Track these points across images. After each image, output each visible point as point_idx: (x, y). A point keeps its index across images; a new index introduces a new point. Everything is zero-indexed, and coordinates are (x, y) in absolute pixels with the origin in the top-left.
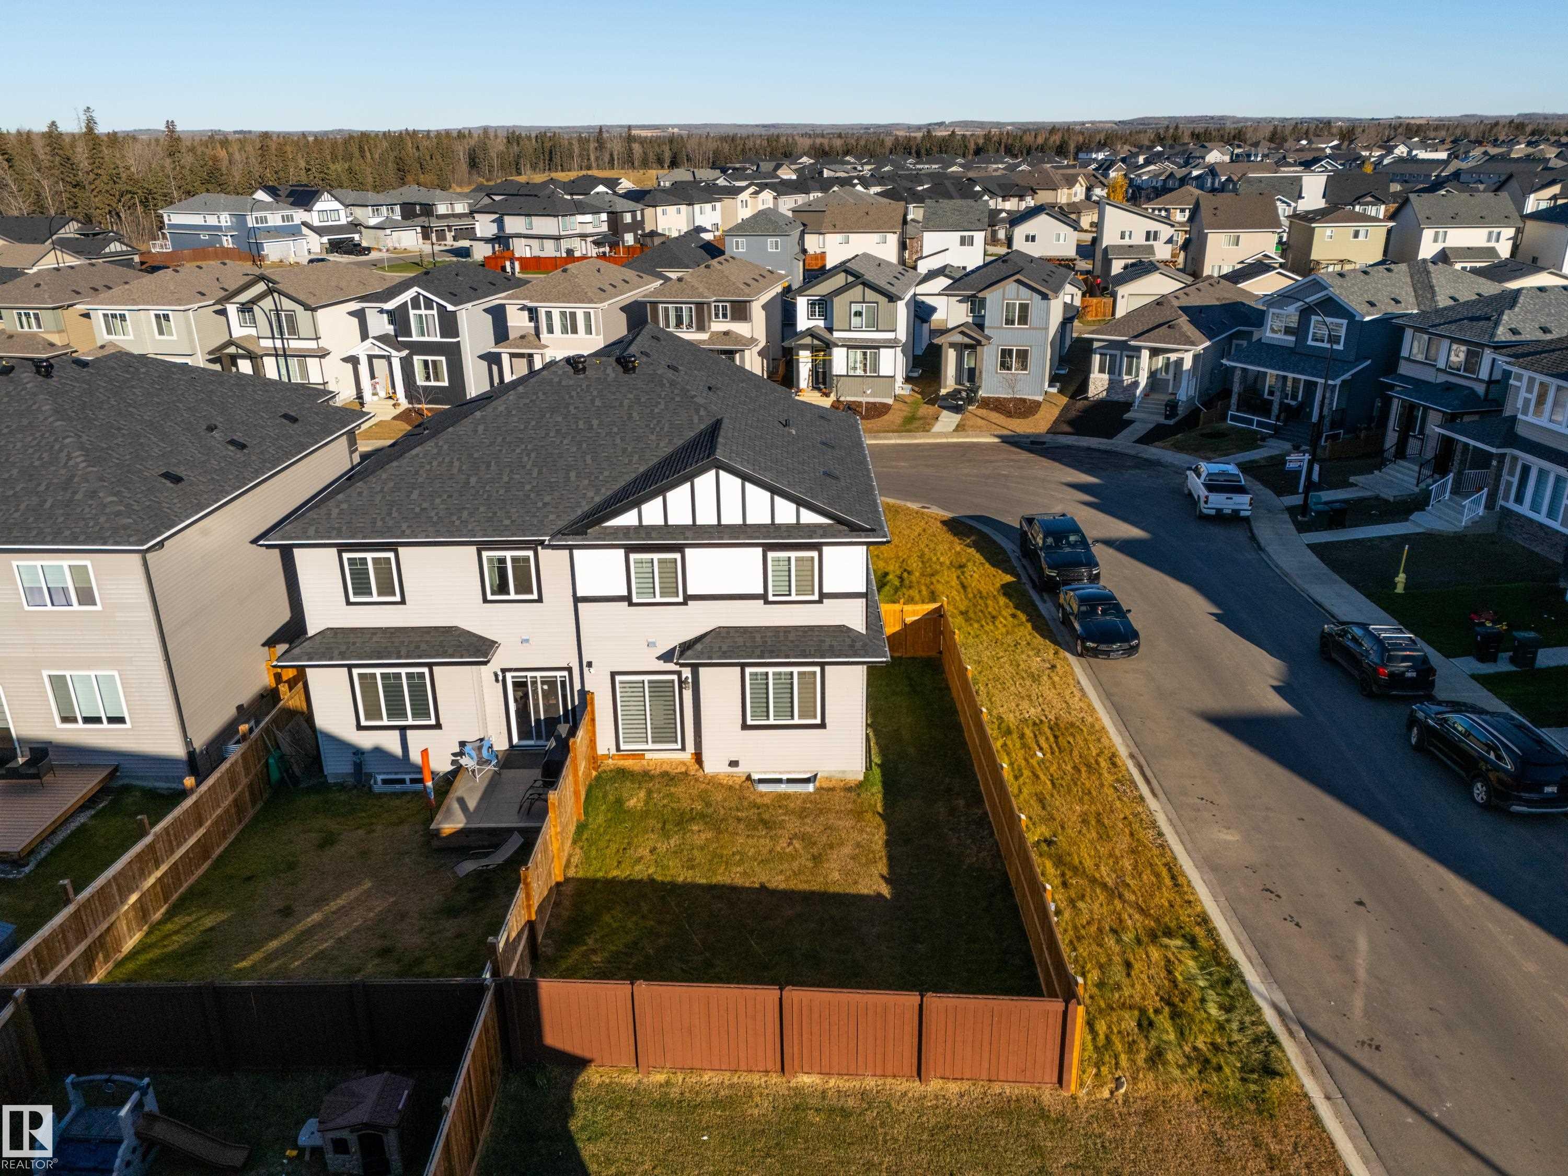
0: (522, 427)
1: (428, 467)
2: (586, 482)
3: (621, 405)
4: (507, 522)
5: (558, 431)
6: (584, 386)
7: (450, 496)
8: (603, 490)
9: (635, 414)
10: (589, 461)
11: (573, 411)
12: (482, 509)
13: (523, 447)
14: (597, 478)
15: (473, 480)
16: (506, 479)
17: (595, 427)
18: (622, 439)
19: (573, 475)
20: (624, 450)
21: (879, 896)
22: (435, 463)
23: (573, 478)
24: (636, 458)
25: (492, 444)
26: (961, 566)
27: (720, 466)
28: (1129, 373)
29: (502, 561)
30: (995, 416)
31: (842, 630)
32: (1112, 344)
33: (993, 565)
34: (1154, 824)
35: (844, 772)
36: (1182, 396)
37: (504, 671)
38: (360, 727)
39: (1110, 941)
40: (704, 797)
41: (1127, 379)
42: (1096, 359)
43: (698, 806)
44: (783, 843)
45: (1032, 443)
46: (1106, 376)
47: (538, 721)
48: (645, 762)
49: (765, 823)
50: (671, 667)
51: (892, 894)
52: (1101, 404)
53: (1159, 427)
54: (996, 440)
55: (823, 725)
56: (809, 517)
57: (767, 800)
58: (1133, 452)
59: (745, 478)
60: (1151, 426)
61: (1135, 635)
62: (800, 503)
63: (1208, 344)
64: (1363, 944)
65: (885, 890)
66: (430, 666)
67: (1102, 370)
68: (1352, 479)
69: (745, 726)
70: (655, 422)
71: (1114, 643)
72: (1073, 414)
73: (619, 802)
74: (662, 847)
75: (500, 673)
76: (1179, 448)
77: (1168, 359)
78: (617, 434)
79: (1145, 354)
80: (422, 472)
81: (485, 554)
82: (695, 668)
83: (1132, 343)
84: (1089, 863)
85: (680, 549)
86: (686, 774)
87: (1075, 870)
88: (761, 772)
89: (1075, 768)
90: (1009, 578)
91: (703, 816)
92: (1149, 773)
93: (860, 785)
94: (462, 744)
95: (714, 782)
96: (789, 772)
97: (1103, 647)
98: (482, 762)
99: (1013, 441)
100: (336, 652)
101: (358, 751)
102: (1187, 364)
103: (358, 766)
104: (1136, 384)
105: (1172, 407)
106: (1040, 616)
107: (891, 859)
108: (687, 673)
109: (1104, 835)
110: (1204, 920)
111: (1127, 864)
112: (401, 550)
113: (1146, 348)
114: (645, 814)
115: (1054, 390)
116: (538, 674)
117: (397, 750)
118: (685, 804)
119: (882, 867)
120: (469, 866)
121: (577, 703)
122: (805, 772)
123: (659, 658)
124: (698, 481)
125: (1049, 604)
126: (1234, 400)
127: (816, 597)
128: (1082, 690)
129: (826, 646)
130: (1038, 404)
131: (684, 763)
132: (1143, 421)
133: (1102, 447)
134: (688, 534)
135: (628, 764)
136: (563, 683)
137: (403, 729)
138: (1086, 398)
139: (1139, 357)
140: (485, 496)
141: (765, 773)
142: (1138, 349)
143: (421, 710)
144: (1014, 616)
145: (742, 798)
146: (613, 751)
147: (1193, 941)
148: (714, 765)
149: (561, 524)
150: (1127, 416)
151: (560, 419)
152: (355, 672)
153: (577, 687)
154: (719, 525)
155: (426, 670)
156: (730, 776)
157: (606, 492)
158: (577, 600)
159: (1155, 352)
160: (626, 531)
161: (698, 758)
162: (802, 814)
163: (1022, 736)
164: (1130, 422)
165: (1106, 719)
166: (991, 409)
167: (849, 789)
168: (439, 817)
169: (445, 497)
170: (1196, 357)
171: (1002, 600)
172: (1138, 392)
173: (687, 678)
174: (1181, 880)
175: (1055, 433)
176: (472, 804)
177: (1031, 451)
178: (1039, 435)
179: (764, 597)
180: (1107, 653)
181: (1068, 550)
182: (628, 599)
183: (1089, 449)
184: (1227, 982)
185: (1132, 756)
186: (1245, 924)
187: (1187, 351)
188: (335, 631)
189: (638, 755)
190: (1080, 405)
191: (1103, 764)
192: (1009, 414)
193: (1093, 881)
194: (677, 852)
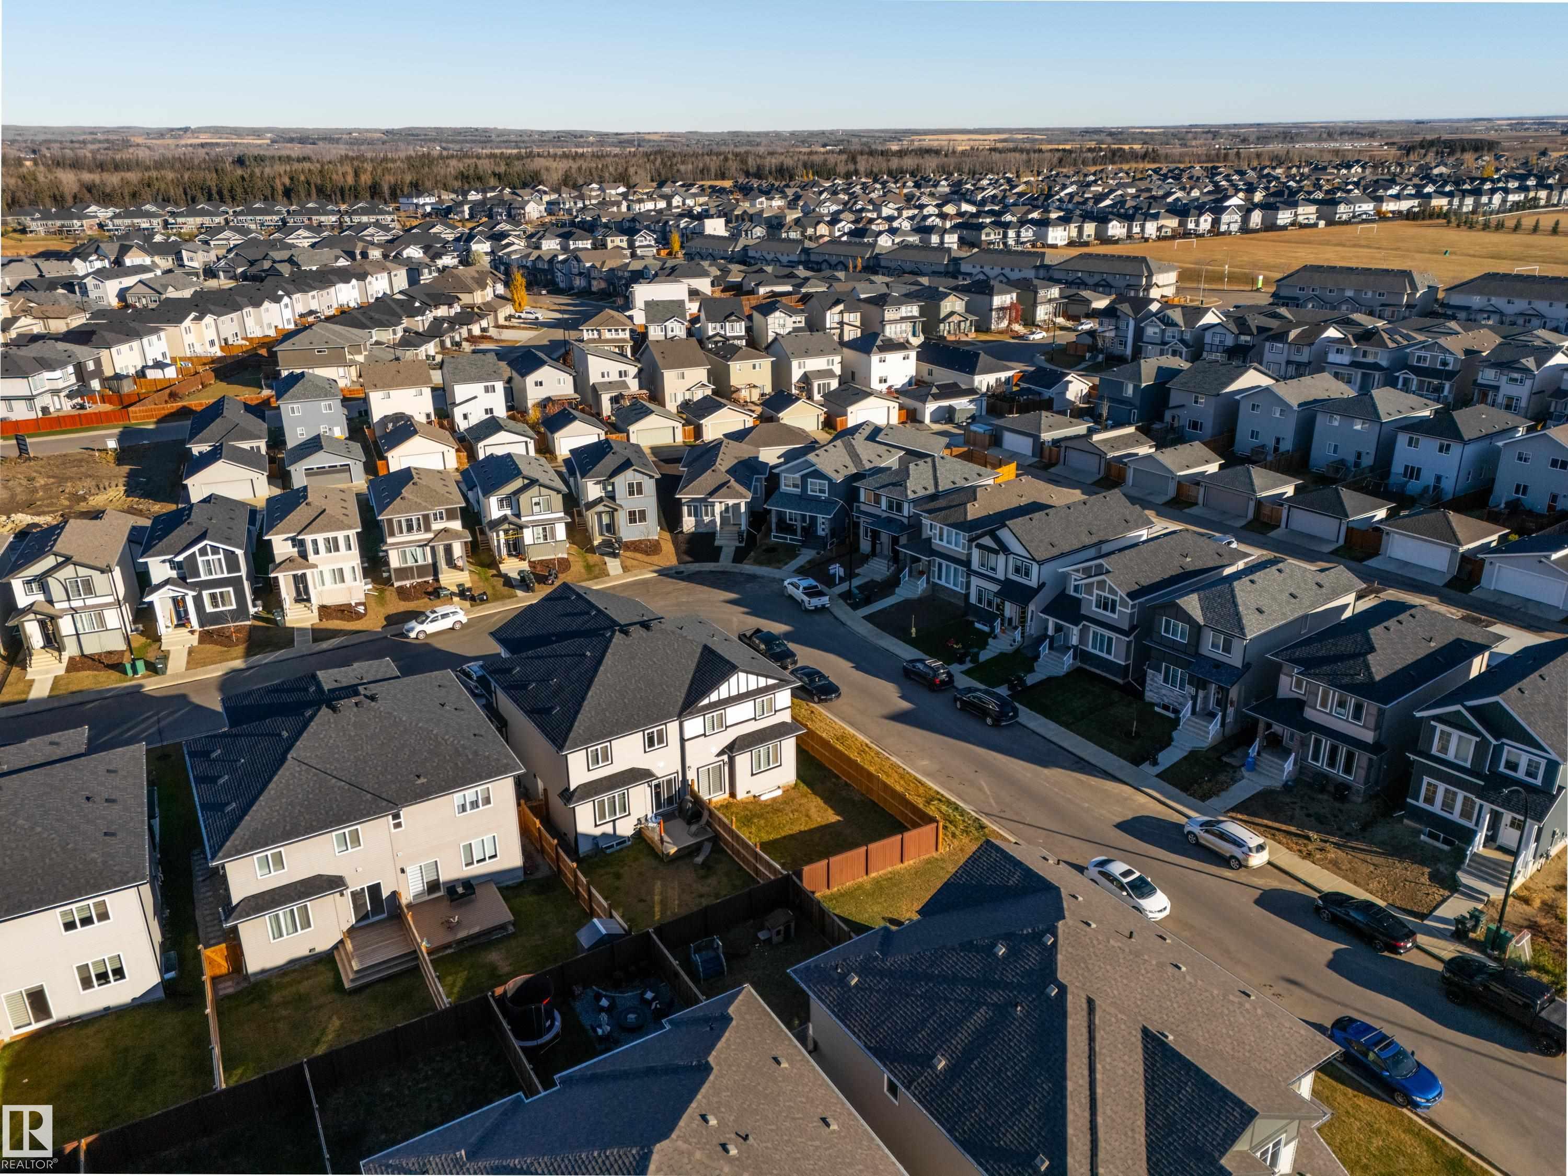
0: (626, 670)
3: (659, 648)
4: (655, 716)
6: (636, 643)
8: (682, 691)
10: (666, 679)
14: (675, 686)
16: (639, 696)
18: (672, 665)
25: (620, 681)
27: (743, 672)
28: (707, 515)
29: (652, 733)
30: (642, 556)
31: (783, 724)
32: (693, 500)
35: (789, 780)
36: (744, 528)
37: (651, 782)
38: (596, 826)
40: (746, 809)
41: (707, 519)
42: (685, 509)
44: (791, 815)
45: (677, 573)
46: (693, 519)
47: (664, 799)
50: (720, 758)
51: (843, 818)
52: (693, 536)
53: (739, 549)
54: (656, 575)
55: (781, 765)
56: (771, 682)
57: (769, 802)
58: (737, 570)
59: (748, 672)
60: (734, 549)
61: (837, 687)
62: (767, 677)
63: (753, 496)
64: (983, 783)
65: (839, 818)
66: (628, 789)
67: (690, 515)
68: (857, 571)
69: (754, 774)
70: (679, 653)
71: (832, 693)
72: (684, 547)
76: (759, 562)
77: (728, 504)
78: (668, 663)
79: (717, 505)
81: (642, 732)
82: (731, 757)
83: (710, 500)
85: (724, 708)
86: (731, 802)
88: (759, 792)
93: (796, 785)
94: (638, 819)
95: (740, 803)
96: (769, 789)
97: (828, 697)
99: (664, 573)
100: (585, 795)
101: (595, 838)
102: (742, 506)
103: (596, 844)
104: (713, 522)
107: (832, 807)
108: (728, 759)
110: (938, 793)
112: (611, 741)
113: (718, 502)
116: (664, 779)
117: (611, 831)
119: (831, 811)
120: (699, 859)
121: (680, 786)
122: (775, 787)
123: (716, 756)
126: (774, 526)
127: (773, 713)
128: (831, 719)
129: (780, 732)
130: (660, 543)
131: (726, 799)
132: (727, 546)
133: (718, 569)
134: (727, 701)
136: (676, 779)
137: (614, 821)
138: (682, 532)
139: (712, 506)
142: (713, 503)
143: (622, 809)
145: (760, 805)
148: (741, 795)
149: (677, 711)
150: (715, 543)
152: (595, 802)
153: (682, 779)
154: (738, 694)
155: (626, 791)
156: (747, 798)
158: (683, 741)
159: (721, 503)
160: (704, 707)
161: (733, 794)
162: (786, 803)
164: (720, 548)
165: (852, 731)
166: (638, 551)
167: (792, 787)
168: (659, 850)
170: (747, 503)
172: (717, 526)
173: (726, 761)
175: (683, 563)
176: (668, 840)
177: (682, 580)
178: (676, 566)
179: (755, 719)
180: (831, 699)
181: (778, 650)
182: (705, 735)
183: (712, 572)
184: (957, 809)
185: (872, 743)
186: (950, 790)
187: (741, 501)
188: (584, 785)
190: (683, 538)
191: (865, 748)
192: (647, 553)
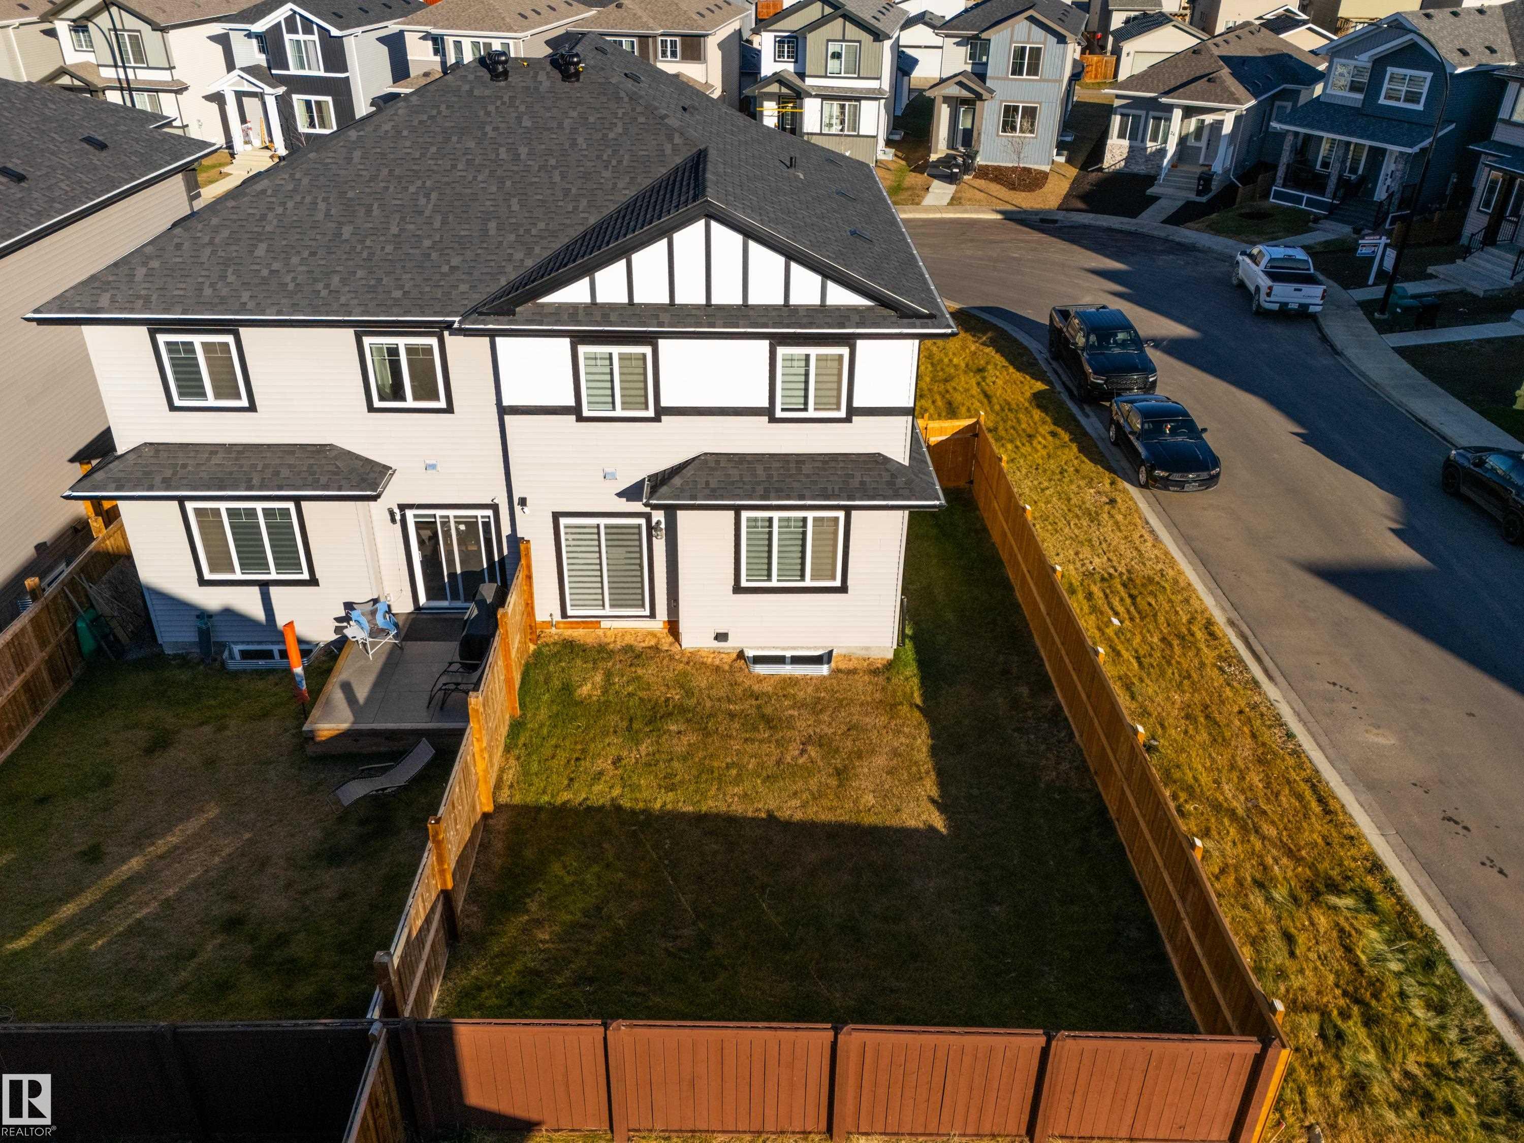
0: (417, 155)
1: (279, 210)
2: (512, 237)
3: (560, 126)
4: (397, 294)
5: (469, 162)
6: (506, 99)
7: (313, 254)
8: (537, 250)
9: (580, 140)
10: (515, 207)
11: (491, 134)
12: (360, 273)
13: (419, 183)
14: (528, 231)
15: (347, 231)
16: (394, 230)
17: (523, 157)
18: (563, 176)
19: (492, 225)
20: (567, 192)
21: (932, 829)
22: (290, 205)
23: (492, 232)
24: (584, 203)
25: (373, 178)
26: (981, 370)
27: (712, 215)
28: (1154, 139)
29: (393, 352)
30: (996, 189)
32: (1137, 102)
33: (1019, 369)
34: (1279, 722)
35: (867, 648)
36: (1218, 167)
37: (402, 507)
38: (202, 582)
39: (1257, 899)
40: (682, 682)
41: (1151, 146)
42: (1116, 120)
43: (676, 695)
44: (793, 750)
45: (1043, 221)
46: (1126, 143)
47: (452, 575)
48: (600, 632)
49: (770, 722)
50: (637, 506)
51: (949, 827)
52: (1117, 177)
53: (1189, 205)
54: (999, 217)
55: (843, 589)
56: (839, 296)
57: (767, 688)
58: (1163, 234)
59: (748, 234)
60: (1180, 204)
61: (1216, 462)
62: (827, 274)
63: (1253, 102)
65: (938, 822)
66: (297, 500)
68: (1431, 269)
69: (738, 589)
70: (609, 151)
71: (1191, 471)
72: (1086, 187)
73: (567, 689)
74: (631, 757)
75: (397, 511)
76: (1215, 229)
77: (1203, 121)
78: (555, 168)
79: (1177, 114)
80: (270, 216)
81: (367, 341)
82: (671, 512)
83: (1164, 100)
84: (1205, 779)
85: (650, 339)
86: (656, 649)
87: (1190, 790)
88: (758, 648)
89: (1163, 639)
90: (1040, 386)
91: (682, 710)
92: (1258, 648)
93: (890, 665)
94: (349, 606)
95: (694, 660)
96: (794, 648)
97: (1176, 477)
98: (375, 632)
99: (1018, 218)
100: (158, 479)
101: (203, 615)
102: (1227, 129)
103: (205, 635)
104: (1162, 152)
105: (1206, 179)
106: (1085, 434)
107: (943, 777)
108: (658, 516)
109: (1218, 739)
111: (1255, 778)
112: (242, 331)
113: (1178, 106)
114: (604, 707)
115: (1062, 159)
116: (451, 513)
117: (257, 612)
118: (659, 692)
119: (930, 787)
120: (358, 789)
121: (506, 552)
122: (816, 648)
123: (620, 495)
124: (679, 237)
125: (1094, 419)
126: (1281, 173)
127: (842, 414)
128: (1152, 532)
129: (855, 483)
130: (1044, 176)
131: (653, 634)
132: (1171, 198)
133: (1126, 227)
134: (664, 317)
135: (578, 634)
136: (486, 525)
137: (264, 586)
138: (1101, 169)
139: (1168, 120)
140: (365, 255)
141: (763, 648)
142: (1169, 108)
143: (287, 560)
144: (1054, 434)
145: (734, 684)
146: (557, 617)
147: (1368, 900)
148: (695, 637)
149: (477, 298)
150: (1150, 191)
151: (472, 144)
152: (190, 506)
153: (506, 530)
154: (708, 305)
155: (291, 505)
156: (716, 652)
157: (541, 253)
158: (503, 411)
159: (1189, 112)
160: (572, 311)
161: (673, 627)
162: (815, 707)
163: (1090, 596)
164: (1155, 199)
166: (991, 180)
167: (875, 672)
168: (315, 713)
169: (306, 254)
170: (1238, 119)
171: (1037, 414)
172: (1166, 161)
173: (658, 523)
174: (1332, 803)
175: (1067, 210)
176: (362, 693)
177: (1042, 231)
178: (1049, 211)
179: (769, 413)
180: (1181, 485)
181: (1117, 351)
182: (576, 411)
184: (1428, 965)
185: (1231, 623)
187: (1228, 110)
188: (156, 448)
189: (592, 623)
190: (1094, 177)
191: (1199, 635)
192: (1012, 187)
193: (1217, 807)
194: (650, 765)
